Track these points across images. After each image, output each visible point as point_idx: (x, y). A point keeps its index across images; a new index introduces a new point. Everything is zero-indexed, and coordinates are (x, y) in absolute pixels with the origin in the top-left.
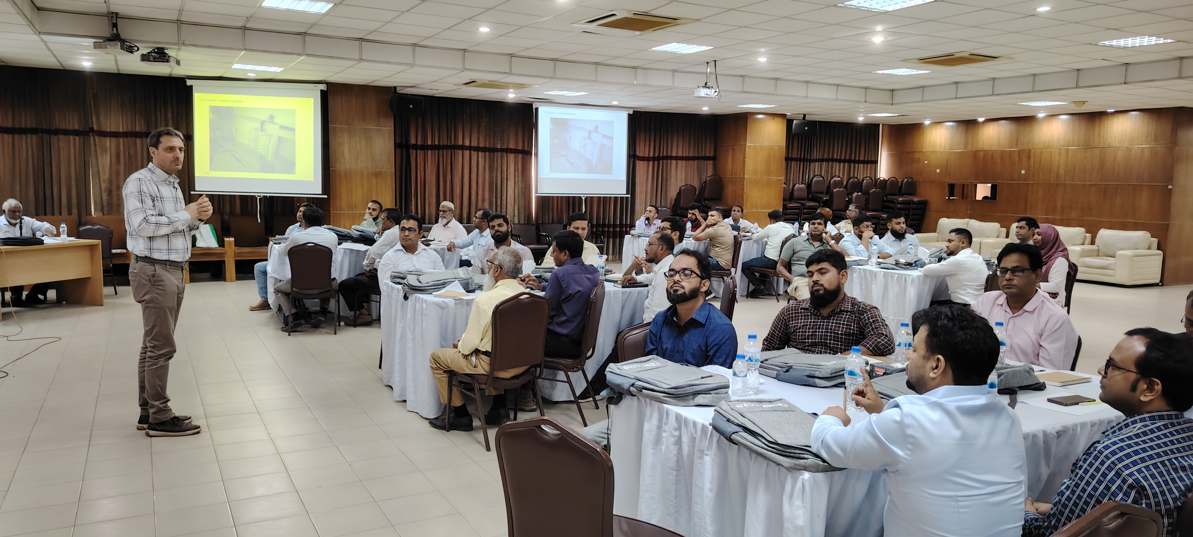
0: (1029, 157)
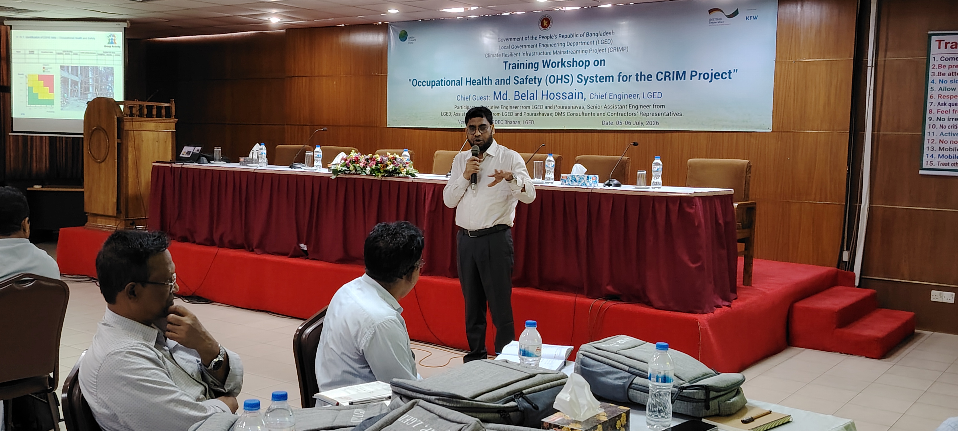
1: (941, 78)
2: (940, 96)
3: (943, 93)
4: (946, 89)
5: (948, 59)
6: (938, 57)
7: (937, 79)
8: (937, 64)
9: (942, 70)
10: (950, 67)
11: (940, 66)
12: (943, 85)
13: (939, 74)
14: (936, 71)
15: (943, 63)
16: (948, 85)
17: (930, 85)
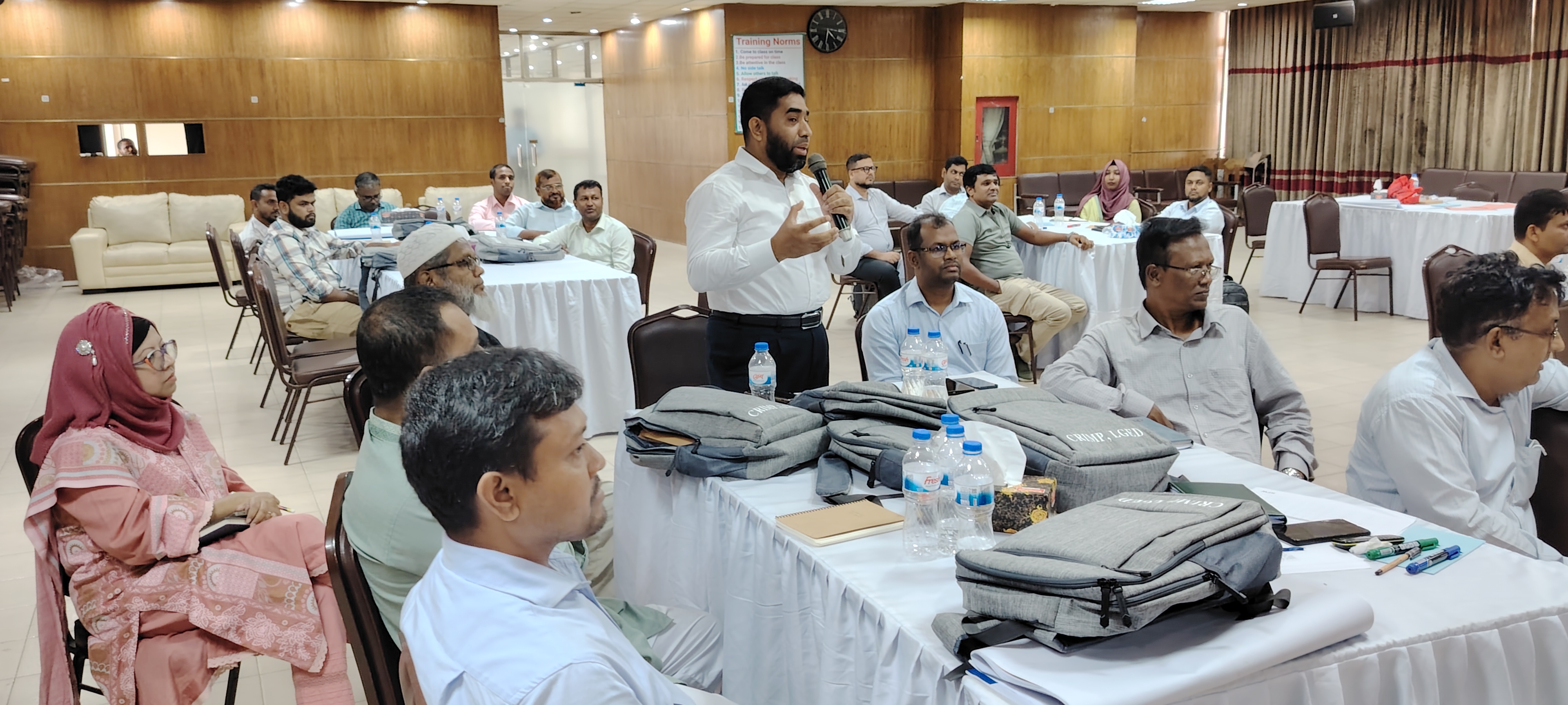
0: (262, 74)
1: (742, 65)
2: (743, 79)
3: (745, 77)
4: (746, 74)
5: (745, 52)
6: (739, 51)
7: (740, 66)
8: (739, 55)
9: (742, 60)
10: (747, 58)
11: (741, 57)
12: (743, 71)
13: (741, 63)
14: (739, 60)
15: (743, 55)
16: (748, 71)
17: (736, 71)
